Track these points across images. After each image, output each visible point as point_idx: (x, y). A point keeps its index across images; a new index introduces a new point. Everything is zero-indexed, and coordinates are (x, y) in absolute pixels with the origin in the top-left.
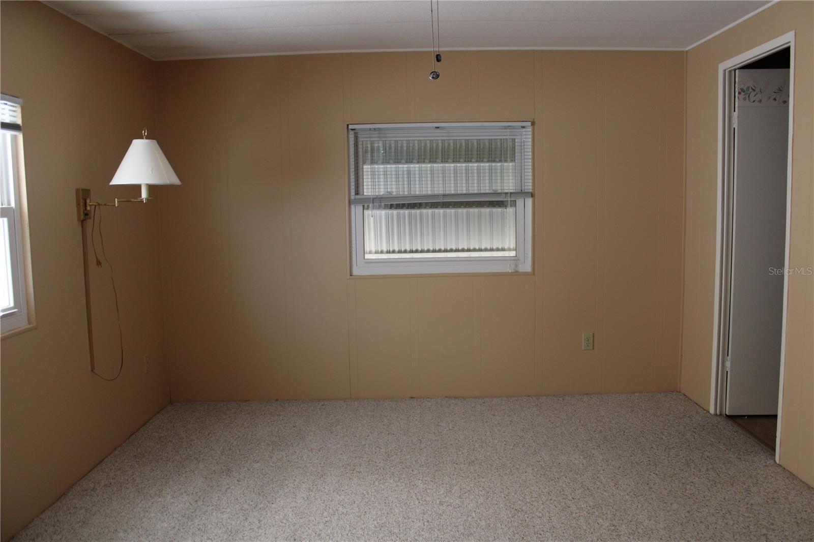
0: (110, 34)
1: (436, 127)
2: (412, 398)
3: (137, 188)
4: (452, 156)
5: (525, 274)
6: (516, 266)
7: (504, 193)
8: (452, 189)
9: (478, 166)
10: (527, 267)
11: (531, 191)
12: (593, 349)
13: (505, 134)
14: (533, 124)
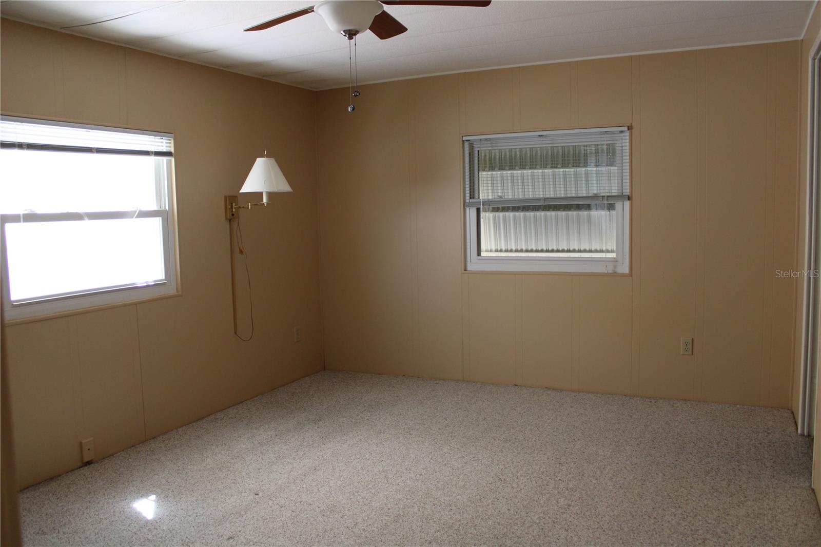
0: (263, 76)
1: (539, 136)
2: (516, 385)
3: (260, 194)
4: (561, 162)
5: (623, 275)
6: (615, 267)
7: (601, 196)
8: (562, 192)
9: (585, 171)
10: (624, 269)
11: (628, 194)
12: (692, 354)
13: (602, 139)
14: (630, 128)
